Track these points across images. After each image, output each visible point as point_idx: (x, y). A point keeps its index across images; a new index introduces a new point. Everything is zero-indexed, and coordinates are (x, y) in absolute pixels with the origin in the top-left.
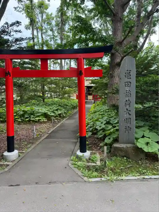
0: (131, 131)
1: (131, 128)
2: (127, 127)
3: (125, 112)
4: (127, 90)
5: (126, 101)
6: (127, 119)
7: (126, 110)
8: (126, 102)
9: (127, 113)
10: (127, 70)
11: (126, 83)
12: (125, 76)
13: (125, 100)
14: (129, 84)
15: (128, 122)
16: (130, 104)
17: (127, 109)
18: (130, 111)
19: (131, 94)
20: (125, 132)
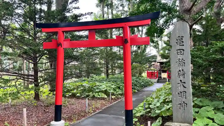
0: (187, 107)
1: (186, 104)
2: (183, 103)
3: (179, 83)
4: (180, 59)
5: (180, 70)
6: (181, 92)
7: (179, 82)
8: (179, 73)
9: (181, 85)
10: (179, 37)
11: (179, 51)
12: (177, 43)
13: (177, 70)
14: (181, 52)
15: (182, 96)
16: (184, 74)
17: (181, 81)
18: (185, 83)
19: (184, 63)
20: (180, 109)
